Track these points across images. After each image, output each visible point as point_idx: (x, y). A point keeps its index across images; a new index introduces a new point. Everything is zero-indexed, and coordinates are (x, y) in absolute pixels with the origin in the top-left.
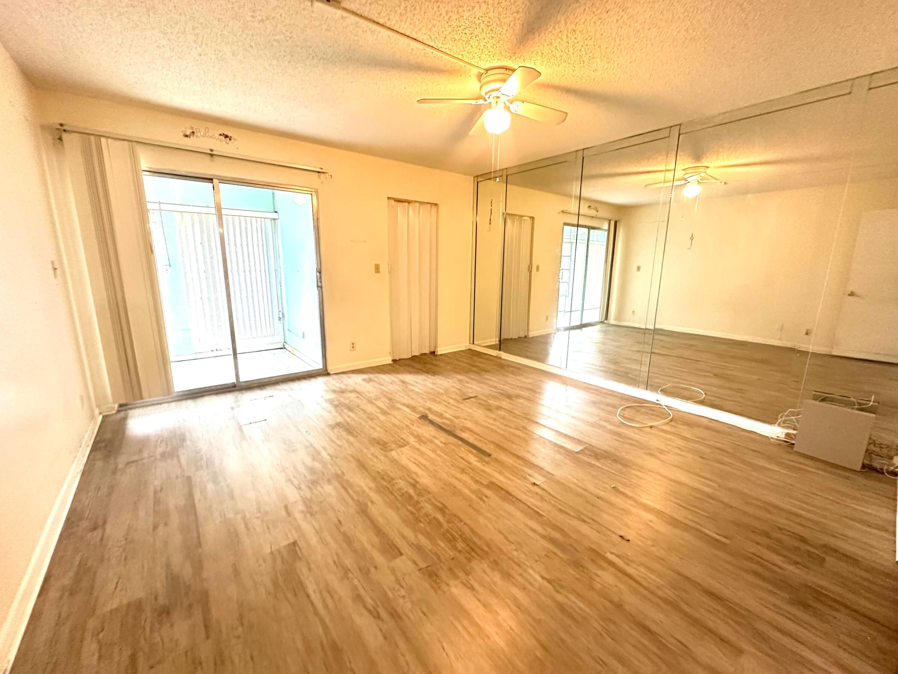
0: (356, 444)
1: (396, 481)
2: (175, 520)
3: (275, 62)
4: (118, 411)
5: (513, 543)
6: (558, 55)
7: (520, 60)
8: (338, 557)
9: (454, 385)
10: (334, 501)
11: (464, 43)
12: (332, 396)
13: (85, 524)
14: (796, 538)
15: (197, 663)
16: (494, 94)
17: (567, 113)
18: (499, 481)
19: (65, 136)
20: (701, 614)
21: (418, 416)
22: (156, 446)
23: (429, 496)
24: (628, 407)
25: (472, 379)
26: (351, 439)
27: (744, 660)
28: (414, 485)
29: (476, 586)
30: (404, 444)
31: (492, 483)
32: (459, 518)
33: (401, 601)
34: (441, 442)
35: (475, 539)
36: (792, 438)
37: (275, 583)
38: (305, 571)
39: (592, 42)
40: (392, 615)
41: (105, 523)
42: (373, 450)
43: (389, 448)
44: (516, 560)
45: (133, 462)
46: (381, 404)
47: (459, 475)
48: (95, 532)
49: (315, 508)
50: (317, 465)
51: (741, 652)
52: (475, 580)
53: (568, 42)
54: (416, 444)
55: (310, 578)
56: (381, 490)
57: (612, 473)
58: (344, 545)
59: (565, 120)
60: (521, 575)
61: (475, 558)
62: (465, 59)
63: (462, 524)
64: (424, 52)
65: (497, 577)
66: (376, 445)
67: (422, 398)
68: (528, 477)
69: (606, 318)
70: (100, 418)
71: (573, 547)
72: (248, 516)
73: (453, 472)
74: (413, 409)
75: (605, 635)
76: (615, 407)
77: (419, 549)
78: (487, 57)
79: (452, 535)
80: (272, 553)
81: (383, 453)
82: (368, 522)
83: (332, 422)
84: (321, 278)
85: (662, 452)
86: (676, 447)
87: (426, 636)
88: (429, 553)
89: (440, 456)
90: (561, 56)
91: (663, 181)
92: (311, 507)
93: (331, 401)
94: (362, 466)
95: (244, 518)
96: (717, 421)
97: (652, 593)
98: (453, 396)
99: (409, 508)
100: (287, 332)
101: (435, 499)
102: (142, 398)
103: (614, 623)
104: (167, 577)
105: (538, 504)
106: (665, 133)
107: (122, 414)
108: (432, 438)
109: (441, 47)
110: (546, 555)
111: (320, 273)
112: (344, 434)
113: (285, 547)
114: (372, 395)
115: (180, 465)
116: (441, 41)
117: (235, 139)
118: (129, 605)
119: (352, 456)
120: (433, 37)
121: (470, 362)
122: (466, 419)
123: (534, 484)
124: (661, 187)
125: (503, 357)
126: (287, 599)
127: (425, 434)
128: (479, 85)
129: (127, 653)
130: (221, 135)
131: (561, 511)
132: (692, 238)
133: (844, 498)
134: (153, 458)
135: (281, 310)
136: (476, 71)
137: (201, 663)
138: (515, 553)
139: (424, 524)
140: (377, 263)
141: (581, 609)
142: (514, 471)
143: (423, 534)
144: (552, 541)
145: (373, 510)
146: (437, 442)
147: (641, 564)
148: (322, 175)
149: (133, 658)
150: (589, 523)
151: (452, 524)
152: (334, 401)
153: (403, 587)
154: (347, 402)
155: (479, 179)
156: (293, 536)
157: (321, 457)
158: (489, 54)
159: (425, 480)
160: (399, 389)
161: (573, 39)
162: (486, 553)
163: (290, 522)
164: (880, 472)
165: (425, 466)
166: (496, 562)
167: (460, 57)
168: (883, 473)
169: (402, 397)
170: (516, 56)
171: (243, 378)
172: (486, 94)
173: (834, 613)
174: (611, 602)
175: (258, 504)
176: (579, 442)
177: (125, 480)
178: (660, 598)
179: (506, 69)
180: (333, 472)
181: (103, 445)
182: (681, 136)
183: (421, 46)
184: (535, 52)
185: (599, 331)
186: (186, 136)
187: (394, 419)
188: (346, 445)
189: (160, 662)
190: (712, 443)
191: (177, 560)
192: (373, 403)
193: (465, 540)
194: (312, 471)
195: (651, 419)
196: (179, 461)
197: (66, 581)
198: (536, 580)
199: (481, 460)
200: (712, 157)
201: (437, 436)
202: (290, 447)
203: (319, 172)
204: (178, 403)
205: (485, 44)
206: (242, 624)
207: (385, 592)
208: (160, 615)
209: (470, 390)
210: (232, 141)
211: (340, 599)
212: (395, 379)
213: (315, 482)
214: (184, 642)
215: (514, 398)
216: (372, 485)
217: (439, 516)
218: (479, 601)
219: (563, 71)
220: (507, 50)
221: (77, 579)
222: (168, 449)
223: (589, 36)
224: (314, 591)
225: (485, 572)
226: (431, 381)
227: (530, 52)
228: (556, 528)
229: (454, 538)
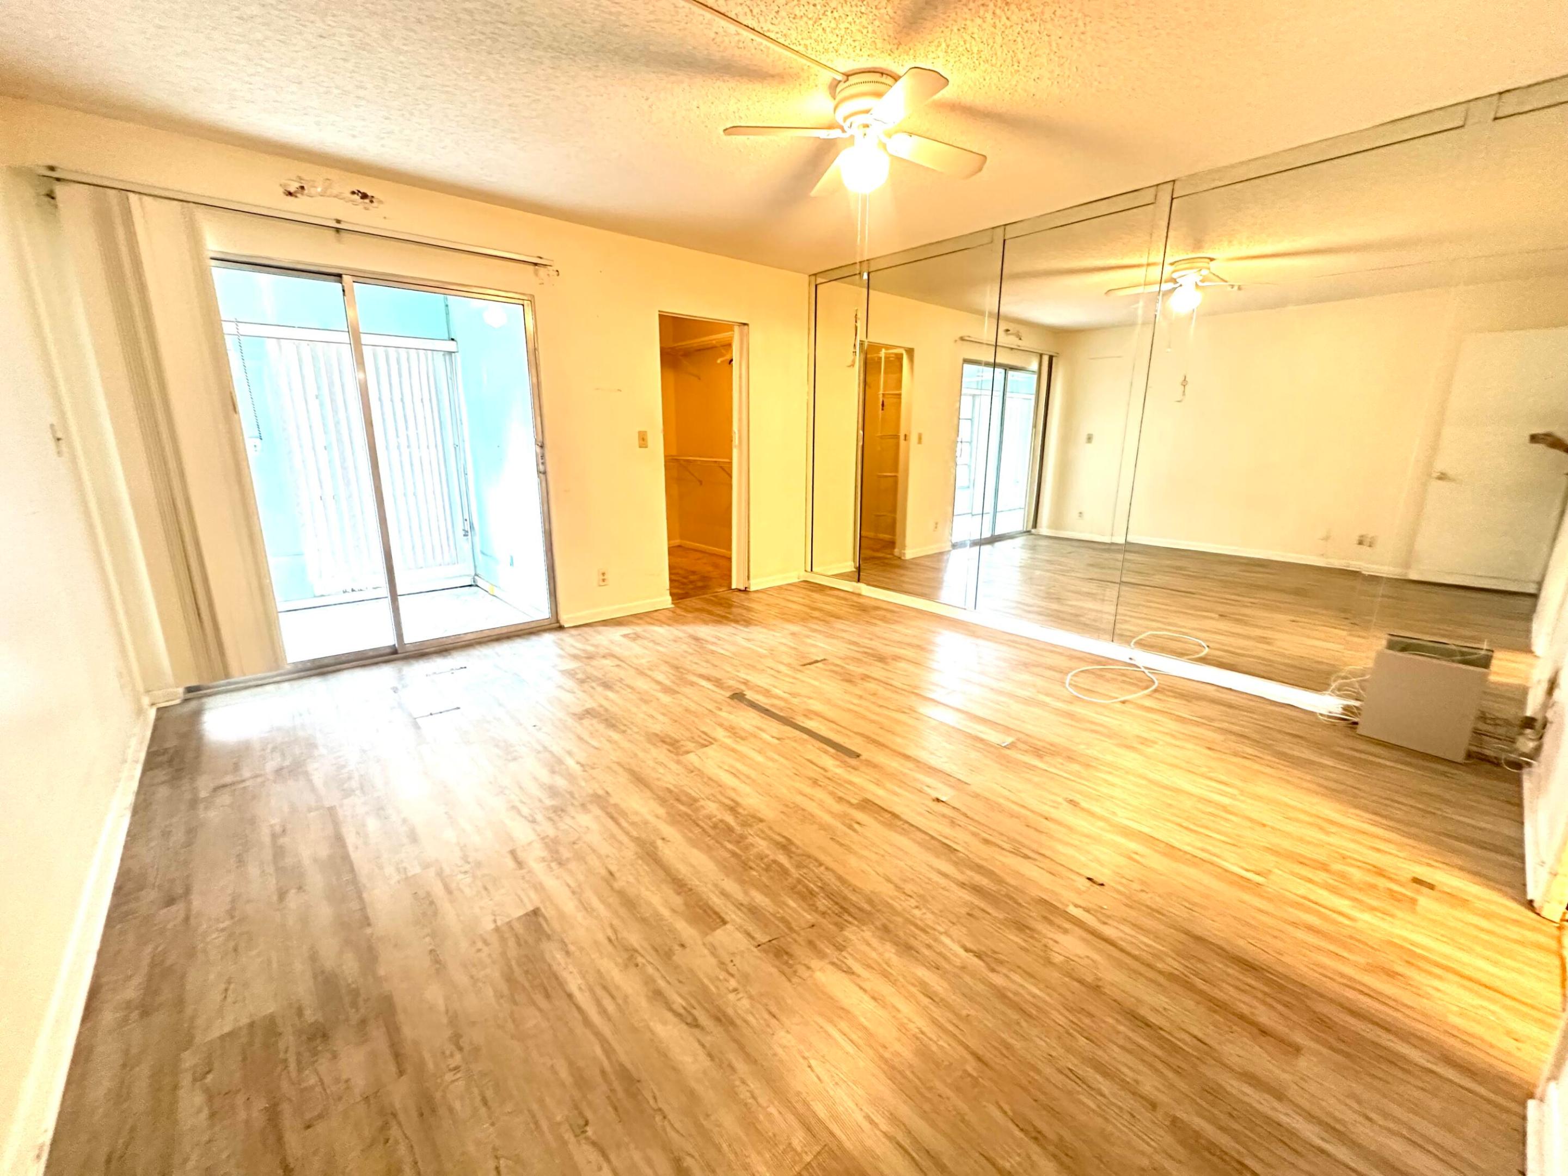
0: (626, 745)
1: (702, 803)
2: (316, 881)
3: (462, 54)
4: (186, 701)
5: (910, 896)
6: (975, 50)
7: (906, 57)
8: (615, 932)
9: (784, 641)
10: (595, 838)
11: (811, 22)
12: (572, 665)
13: (151, 895)
14: (1369, 870)
15: (388, 1116)
16: (859, 120)
17: (985, 157)
18: (879, 797)
19: (59, 190)
20: (1227, 993)
21: (729, 694)
22: (264, 758)
23: (761, 825)
24: (1082, 671)
25: (815, 631)
26: (616, 736)
27: (1303, 1063)
28: (733, 809)
29: (857, 968)
30: (707, 742)
31: (867, 801)
32: (816, 860)
33: (732, 997)
34: (773, 737)
35: (847, 892)
36: (1353, 713)
37: (509, 979)
38: (559, 956)
39: (1035, 27)
40: (718, 1019)
41: (188, 891)
42: (654, 752)
43: (684, 749)
44: (919, 923)
45: (224, 786)
46: (661, 677)
47: (808, 790)
48: (174, 908)
49: (565, 853)
50: (561, 782)
51: (1297, 1050)
52: (855, 959)
53: (995, 26)
54: (729, 741)
55: (571, 968)
56: (676, 819)
57: (1065, 778)
58: (623, 911)
59: (980, 169)
60: (929, 947)
61: (850, 923)
62: (810, 53)
63: (822, 868)
64: (737, 38)
65: (889, 952)
66: (660, 744)
67: (732, 665)
68: (926, 789)
69: (1035, 525)
70: (152, 714)
71: (1011, 898)
72: (447, 871)
73: (797, 785)
74: (718, 683)
75: (1075, 1033)
76: (1064, 672)
77: (753, 911)
78: (851, 50)
79: (807, 887)
80: (497, 929)
81: (675, 757)
82: (661, 873)
83: (579, 710)
84: (543, 457)
85: (1145, 741)
86: (1167, 734)
87: (780, 1051)
88: (772, 919)
89: (772, 760)
90: (979, 52)
91: (1142, 281)
92: (557, 852)
93: (571, 674)
94: (639, 780)
95: (440, 874)
96: (1230, 689)
97: (1149, 966)
98: (787, 660)
99: (729, 846)
100: (479, 556)
101: (770, 828)
102: (227, 675)
103: (1091, 1015)
104: (315, 977)
105: (948, 831)
106: (1148, 196)
107: (193, 705)
108: (756, 730)
109: (768, 31)
110: (969, 914)
111: (542, 447)
112: (601, 727)
113: (519, 918)
114: (643, 661)
115: (313, 789)
116: (769, 19)
117: (380, 202)
118: (252, 1025)
119: (619, 764)
120: (755, 11)
121: (807, 602)
122: (810, 698)
123: (938, 800)
124: (1138, 294)
125: (864, 593)
126: (534, 1003)
127: (743, 724)
128: (833, 103)
129: (260, 1103)
130: (353, 193)
131: (986, 841)
132: (1184, 383)
133: (1443, 806)
134: (259, 780)
135: (466, 517)
136: (826, 77)
137: (394, 1115)
138: (917, 913)
139: (757, 871)
140: (643, 429)
141: (1034, 996)
142: (901, 781)
143: (757, 888)
144: (977, 890)
145: (667, 852)
146: (765, 736)
147: (1124, 920)
148: (542, 271)
149: (273, 1115)
150: (1035, 860)
151: (805, 871)
152: (576, 673)
153: (732, 975)
154: (599, 674)
155: (819, 280)
156: (532, 901)
157: (563, 767)
158: (854, 44)
159: (752, 800)
160: (690, 651)
161: (1004, 19)
162: (869, 914)
163: (523, 878)
164: (1495, 762)
165: (748, 777)
166: (886, 929)
167: (801, 49)
168: (1498, 765)
169: (696, 663)
170: (900, 49)
171: (412, 636)
172: (845, 119)
173: (1437, 983)
174: (1081, 982)
175: (463, 848)
176: (1007, 730)
177: (213, 815)
178: (1160, 972)
179: (882, 74)
180: (591, 791)
181: (164, 758)
182: (1175, 201)
183: (732, 28)
184: (936, 43)
185: (1023, 547)
186: (290, 194)
187: (687, 701)
188: (607, 746)
189: (320, 1117)
190: (1225, 725)
191: (329, 948)
192: (646, 675)
193: (830, 895)
194: (553, 791)
195: (1122, 689)
196: (310, 781)
197: (131, 992)
198: (956, 955)
199: (847, 765)
200: (1221, 241)
201: (764, 726)
202: (509, 754)
203: (536, 264)
204: (296, 684)
205: (848, 25)
206: (460, 1049)
207: (703, 983)
208: (311, 1039)
209: (813, 650)
210: (375, 204)
211: (626, 998)
212: (681, 635)
213: (559, 811)
214: (360, 1083)
215: (889, 660)
216: (661, 811)
217: (783, 859)
218: (865, 991)
219: (981, 80)
220: (886, 38)
221: (151, 989)
222: (287, 763)
223: (1032, 15)
224: (580, 989)
225: (869, 944)
226: (744, 635)
227: (926, 42)
228: (979, 869)
229: (811, 893)
